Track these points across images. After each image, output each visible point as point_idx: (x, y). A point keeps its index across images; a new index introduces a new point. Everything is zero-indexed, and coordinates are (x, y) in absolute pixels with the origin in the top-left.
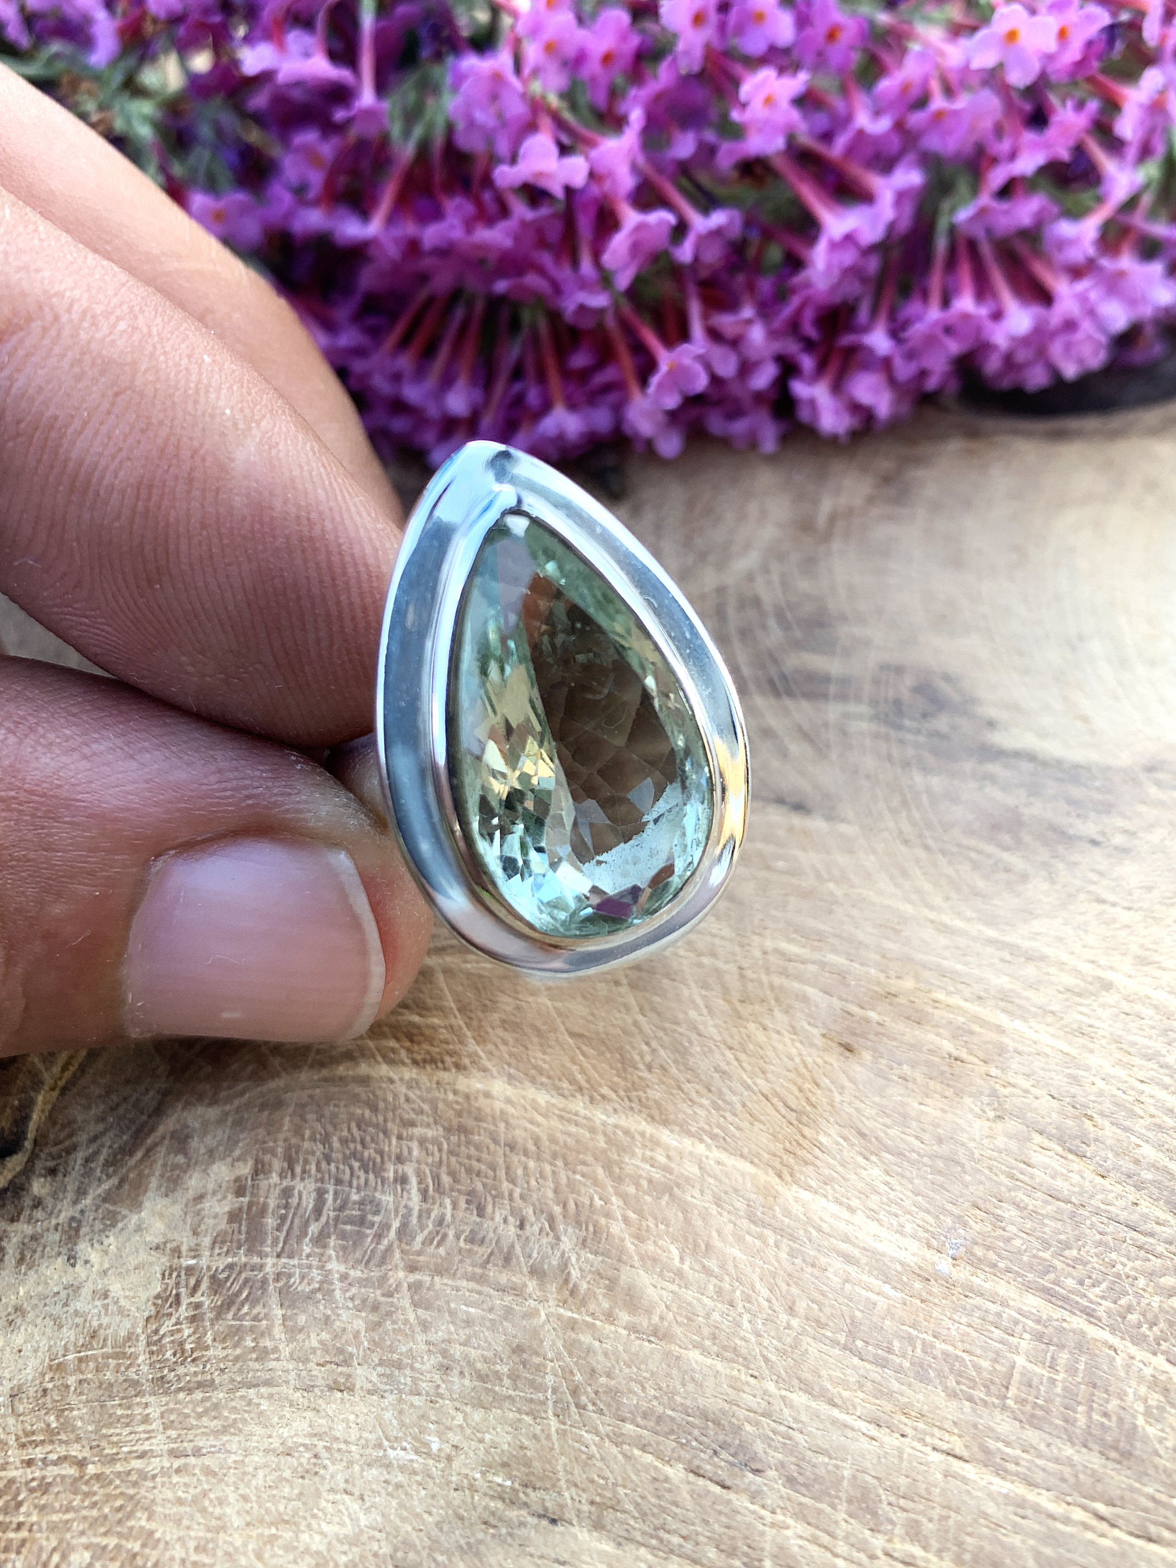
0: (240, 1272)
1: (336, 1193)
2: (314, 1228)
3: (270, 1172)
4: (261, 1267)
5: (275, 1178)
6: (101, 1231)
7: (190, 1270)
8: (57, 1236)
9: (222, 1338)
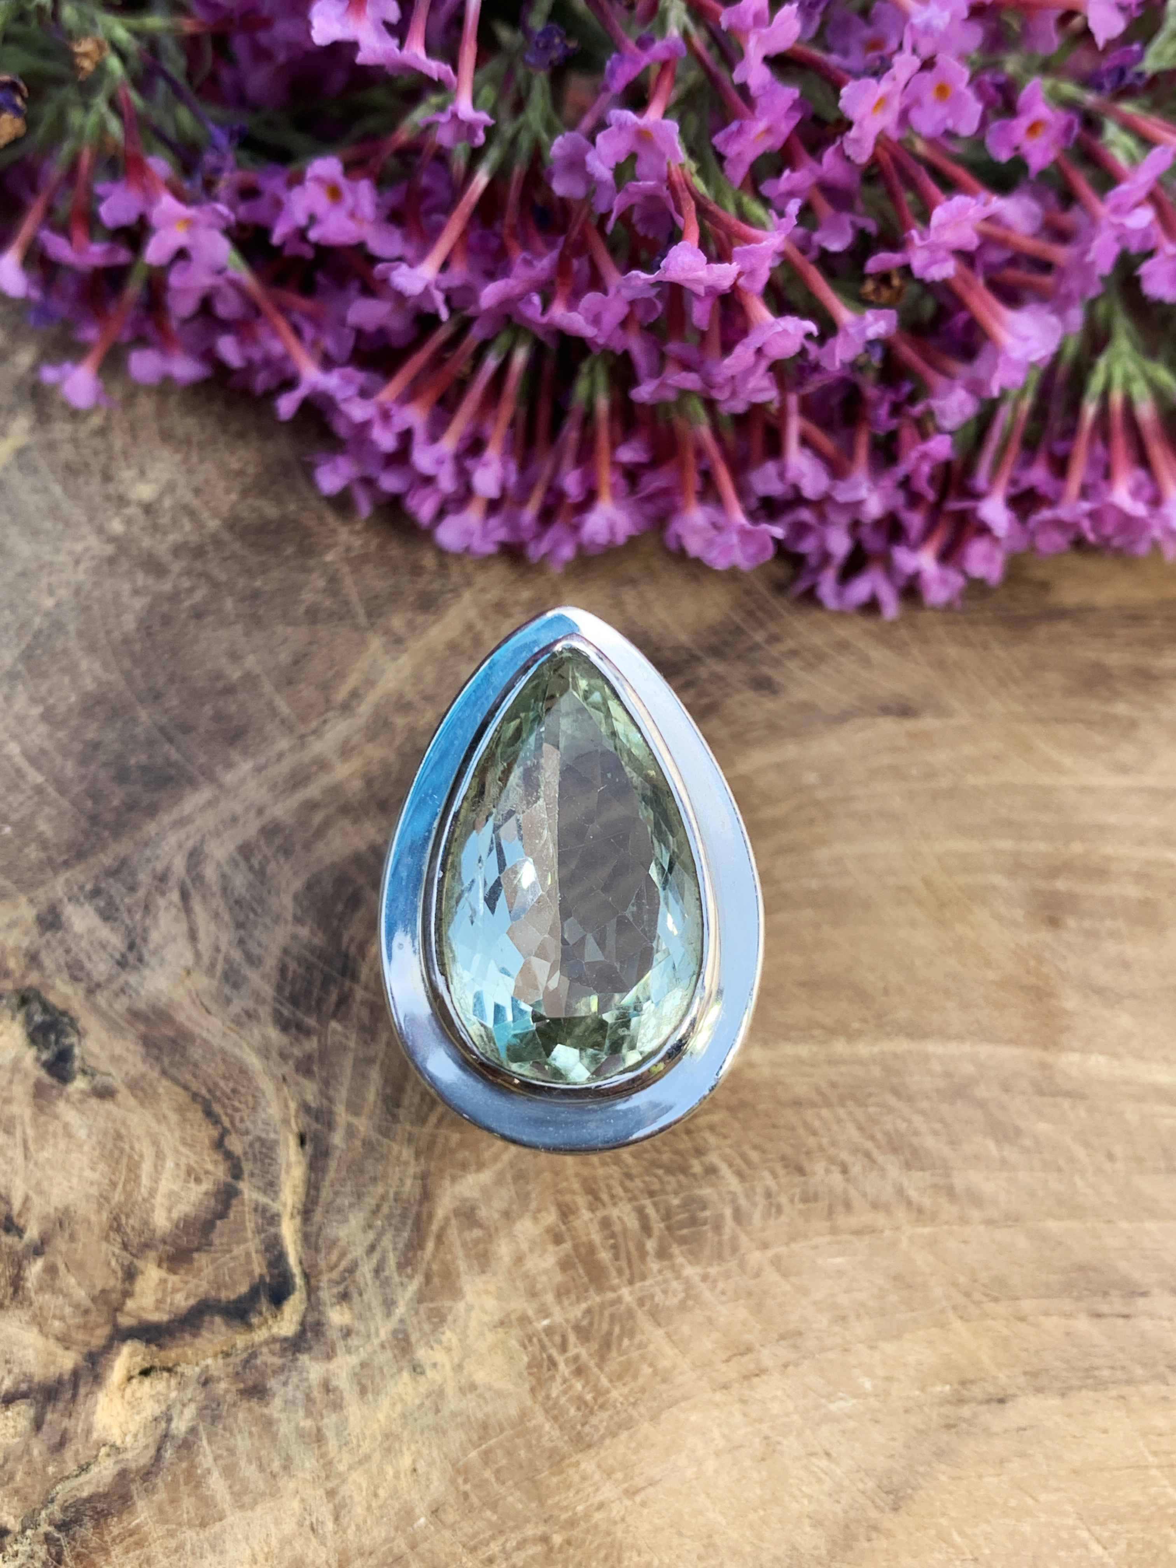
0: (601, 1313)
1: (655, 1204)
2: (651, 1245)
3: (578, 1209)
4: (619, 1300)
5: (586, 1215)
6: (433, 1331)
7: (549, 1331)
8: (389, 1354)
9: (618, 1377)
